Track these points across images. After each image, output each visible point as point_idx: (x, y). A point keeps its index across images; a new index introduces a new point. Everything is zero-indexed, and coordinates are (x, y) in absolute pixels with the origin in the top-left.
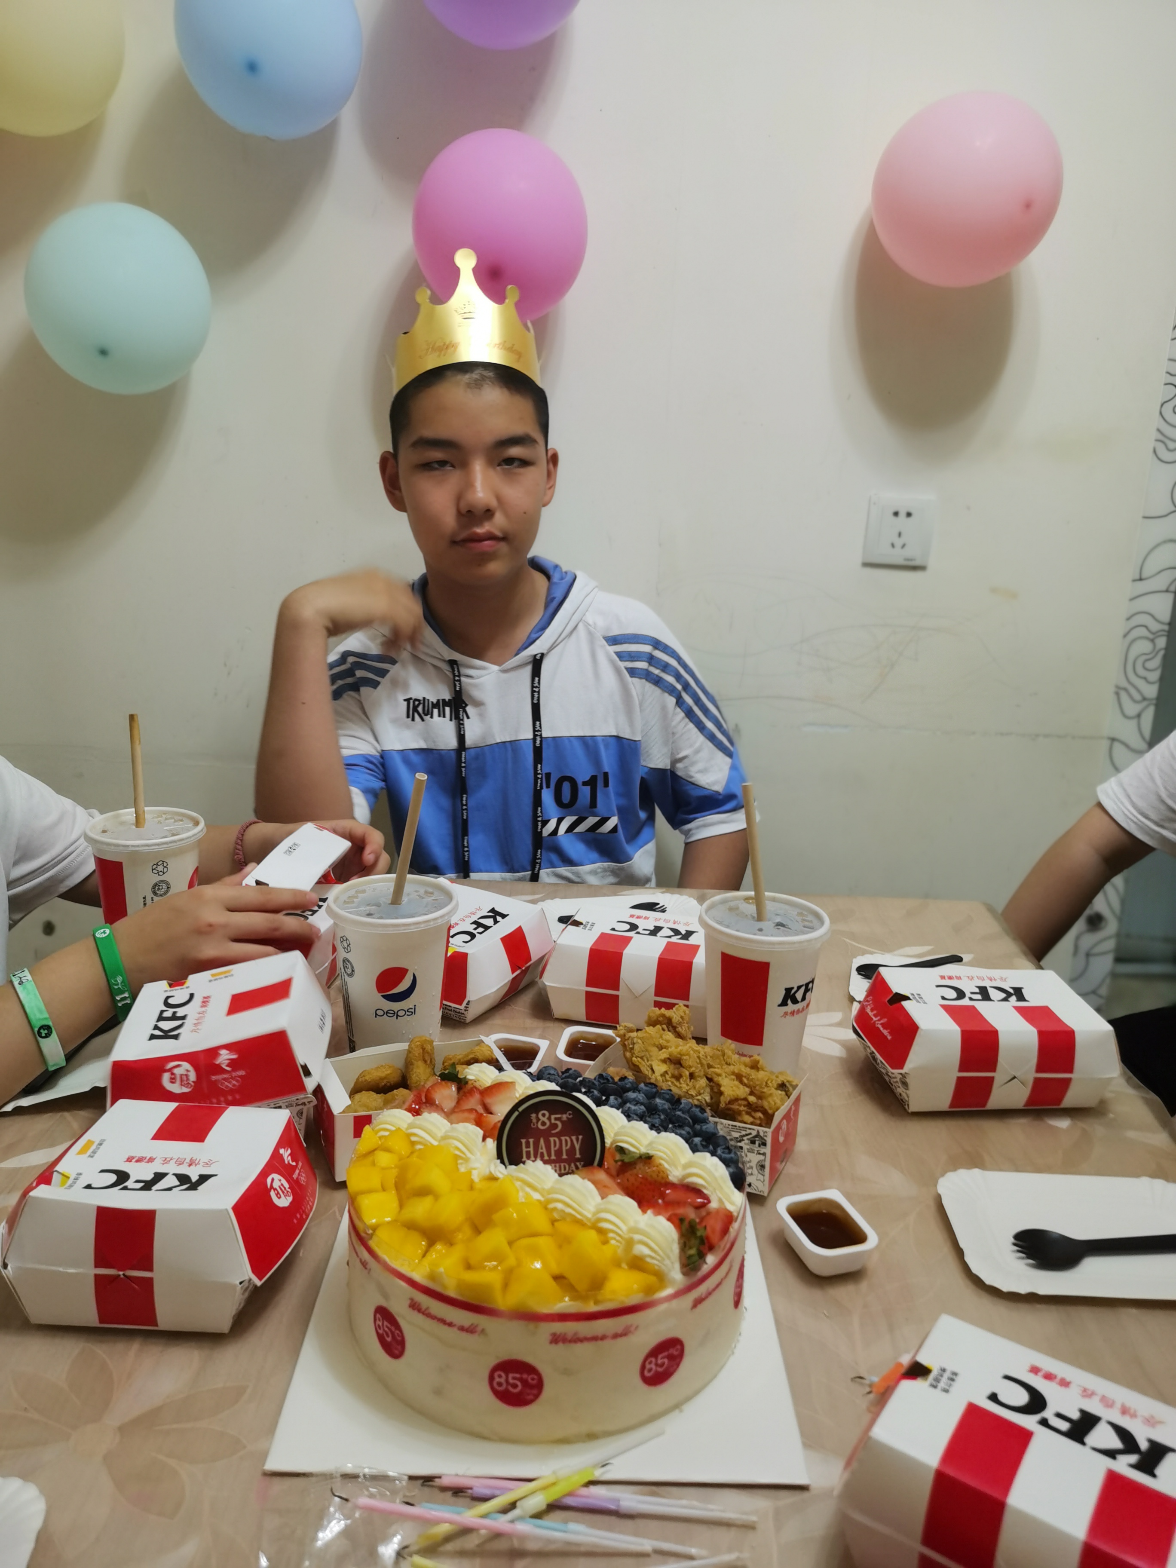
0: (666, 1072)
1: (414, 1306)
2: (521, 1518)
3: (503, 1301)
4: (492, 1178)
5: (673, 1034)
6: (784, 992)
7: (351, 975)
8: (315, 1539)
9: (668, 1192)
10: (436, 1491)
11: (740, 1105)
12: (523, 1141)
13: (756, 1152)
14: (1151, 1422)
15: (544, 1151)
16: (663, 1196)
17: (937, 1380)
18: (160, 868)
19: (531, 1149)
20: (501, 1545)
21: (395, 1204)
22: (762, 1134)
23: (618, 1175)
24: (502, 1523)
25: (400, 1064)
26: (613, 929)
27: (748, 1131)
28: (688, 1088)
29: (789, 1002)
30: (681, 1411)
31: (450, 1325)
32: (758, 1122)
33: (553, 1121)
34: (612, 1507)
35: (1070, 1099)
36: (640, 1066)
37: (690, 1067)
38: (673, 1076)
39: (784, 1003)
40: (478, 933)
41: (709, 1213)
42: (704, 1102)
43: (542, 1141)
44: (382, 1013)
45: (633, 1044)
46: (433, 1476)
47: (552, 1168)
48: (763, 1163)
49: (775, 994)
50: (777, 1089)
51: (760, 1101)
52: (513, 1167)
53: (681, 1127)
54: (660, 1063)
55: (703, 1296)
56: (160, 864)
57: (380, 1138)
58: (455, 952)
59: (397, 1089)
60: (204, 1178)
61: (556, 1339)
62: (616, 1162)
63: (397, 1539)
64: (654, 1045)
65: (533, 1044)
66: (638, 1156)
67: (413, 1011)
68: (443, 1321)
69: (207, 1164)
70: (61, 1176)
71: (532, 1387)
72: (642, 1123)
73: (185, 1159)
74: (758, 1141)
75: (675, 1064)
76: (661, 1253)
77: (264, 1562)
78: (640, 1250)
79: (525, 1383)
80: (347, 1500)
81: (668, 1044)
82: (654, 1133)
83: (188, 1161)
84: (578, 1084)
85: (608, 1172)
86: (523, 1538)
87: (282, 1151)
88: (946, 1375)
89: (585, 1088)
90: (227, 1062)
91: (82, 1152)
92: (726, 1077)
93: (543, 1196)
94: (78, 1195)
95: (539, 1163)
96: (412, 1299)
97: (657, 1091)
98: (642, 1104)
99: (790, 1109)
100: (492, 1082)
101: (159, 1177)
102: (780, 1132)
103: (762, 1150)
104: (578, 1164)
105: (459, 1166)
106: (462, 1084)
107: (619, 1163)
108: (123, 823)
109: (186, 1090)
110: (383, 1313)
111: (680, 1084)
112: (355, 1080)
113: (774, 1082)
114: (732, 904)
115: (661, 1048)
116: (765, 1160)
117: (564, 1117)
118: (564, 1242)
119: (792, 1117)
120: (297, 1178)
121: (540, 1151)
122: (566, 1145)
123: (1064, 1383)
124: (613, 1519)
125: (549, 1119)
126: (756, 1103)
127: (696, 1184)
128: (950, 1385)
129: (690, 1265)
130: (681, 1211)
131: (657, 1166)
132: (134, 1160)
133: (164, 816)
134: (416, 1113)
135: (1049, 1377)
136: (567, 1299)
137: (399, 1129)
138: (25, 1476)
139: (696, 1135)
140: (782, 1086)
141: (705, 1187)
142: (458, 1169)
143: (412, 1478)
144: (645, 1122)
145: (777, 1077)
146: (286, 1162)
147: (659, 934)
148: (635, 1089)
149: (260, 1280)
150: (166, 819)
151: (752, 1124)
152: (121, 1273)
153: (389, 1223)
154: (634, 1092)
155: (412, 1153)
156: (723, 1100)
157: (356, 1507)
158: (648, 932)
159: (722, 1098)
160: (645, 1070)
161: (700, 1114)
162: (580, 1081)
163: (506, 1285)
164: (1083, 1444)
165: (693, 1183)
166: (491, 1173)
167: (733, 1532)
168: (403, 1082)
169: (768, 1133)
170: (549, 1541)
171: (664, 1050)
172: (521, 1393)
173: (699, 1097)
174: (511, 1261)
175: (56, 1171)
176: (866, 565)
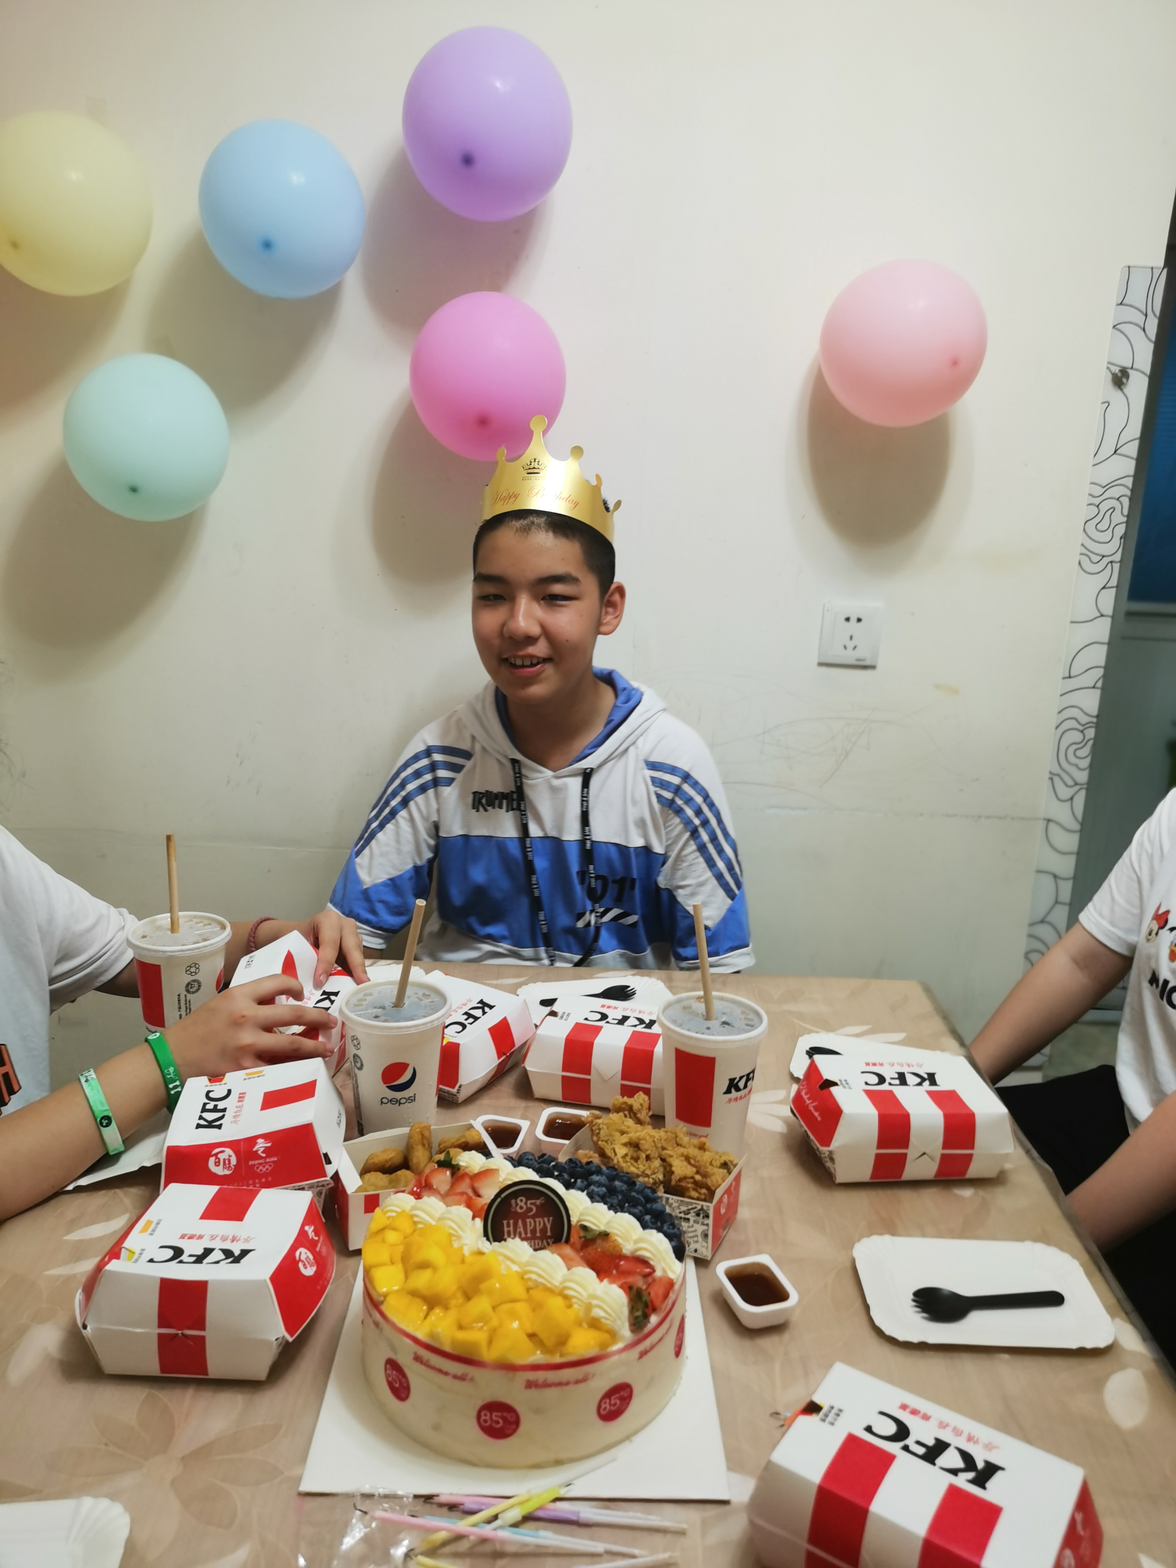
0: (626, 1155)
1: (417, 1359)
2: (501, 1527)
3: (489, 1355)
4: (481, 1253)
5: (633, 1120)
6: (728, 1082)
7: (360, 1068)
8: (341, 1543)
9: (622, 1263)
10: (435, 1506)
11: (688, 1183)
12: (505, 1222)
13: (700, 1223)
14: (989, 1447)
15: (522, 1230)
16: (617, 1267)
17: (826, 1416)
18: (193, 970)
19: (511, 1228)
20: (487, 1548)
21: (401, 1276)
22: (705, 1208)
23: (582, 1249)
24: (487, 1531)
25: (401, 1146)
26: (586, 1019)
27: (694, 1206)
28: (644, 1168)
29: (733, 1090)
30: (631, 1441)
31: (446, 1374)
32: (703, 1197)
33: (529, 1205)
34: (574, 1518)
35: (973, 1171)
36: (605, 1149)
37: (647, 1150)
38: (632, 1158)
39: (728, 1091)
40: (469, 1023)
41: (654, 1280)
42: (657, 1180)
43: (520, 1223)
44: (386, 1101)
45: (600, 1129)
46: (434, 1494)
47: (528, 1244)
48: (707, 1232)
49: (720, 1084)
50: (720, 1167)
51: (705, 1179)
52: (497, 1243)
53: (635, 1206)
54: (621, 1146)
55: (648, 1349)
56: (193, 967)
57: (389, 1218)
58: (449, 1043)
59: (400, 1170)
60: (244, 1253)
61: (530, 1385)
62: (580, 1238)
63: (406, 1543)
64: (617, 1130)
65: (516, 1124)
66: (598, 1233)
67: (413, 1098)
68: (440, 1371)
69: (247, 1240)
70: (128, 1252)
71: (511, 1423)
72: (602, 1204)
73: (228, 1237)
74: (702, 1214)
75: (634, 1147)
76: (613, 1314)
77: (302, 1562)
78: (597, 1313)
79: (505, 1420)
80: (366, 1513)
81: (628, 1130)
82: (612, 1212)
83: (231, 1237)
84: (551, 1168)
85: (573, 1247)
86: (503, 1542)
87: (307, 1228)
88: (833, 1412)
89: (557, 1172)
90: (262, 1149)
91: (144, 1230)
92: (677, 1158)
93: (521, 1268)
94: (143, 1269)
95: (518, 1240)
96: (415, 1353)
97: (617, 1174)
98: (604, 1186)
99: (731, 1184)
100: (481, 1168)
101: (208, 1252)
102: (722, 1205)
103: (706, 1222)
104: (549, 1240)
105: (453, 1243)
106: (455, 1169)
107: (583, 1239)
108: (159, 928)
109: (227, 1172)
110: (392, 1365)
111: (639, 1165)
112: (365, 1162)
113: (718, 1161)
114: (686, 1003)
115: (623, 1133)
116: (708, 1230)
117: (538, 1202)
118: (536, 1307)
119: (733, 1191)
120: (320, 1250)
121: (518, 1230)
122: (540, 1225)
123: (926, 1417)
124: (574, 1528)
125: (526, 1203)
126: (701, 1181)
127: (644, 1256)
128: (835, 1420)
129: (638, 1323)
130: (630, 1280)
131: (613, 1242)
132: (186, 1237)
133: (195, 920)
134: (418, 1196)
135: (914, 1412)
136: (539, 1352)
137: (403, 1211)
138: (113, 1497)
139: (647, 1213)
140: (725, 1165)
141: (652, 1260)
142: (451, 1245)
143: (416, 1497)
144: (605, 1204)
145: (721, 1157)
146: (311, 1237)
147: (627, 1023)
148: (599, 1172)
149: (292, 1336)
150: (197, 923)
151: (698, 1199)
152: (180, 1332)
153: (397, 1291)
154: (597, 1175)
155: (414, 1231)
156: (674, 1178)
157: (373, 1519)
158: (617, 1021)
159: (673, 1177)
160: (609, 1153)
161: (652, 1195)
162: (553, 1166)
163: (490, 1342)
164: (934, 1464)
165: (641, 1256)
166: (478, 1248)
167: (669, 1537)
168: (405, 1164)
169: (710, 1207)
170: (525, 1545)
171: (625, 1135)
172: (501, 1428)
173: (654, 1176)
174: (495, 1322)
175: (124, 1247)
176: (821, 664)
